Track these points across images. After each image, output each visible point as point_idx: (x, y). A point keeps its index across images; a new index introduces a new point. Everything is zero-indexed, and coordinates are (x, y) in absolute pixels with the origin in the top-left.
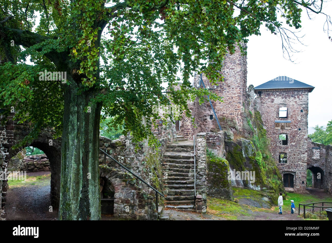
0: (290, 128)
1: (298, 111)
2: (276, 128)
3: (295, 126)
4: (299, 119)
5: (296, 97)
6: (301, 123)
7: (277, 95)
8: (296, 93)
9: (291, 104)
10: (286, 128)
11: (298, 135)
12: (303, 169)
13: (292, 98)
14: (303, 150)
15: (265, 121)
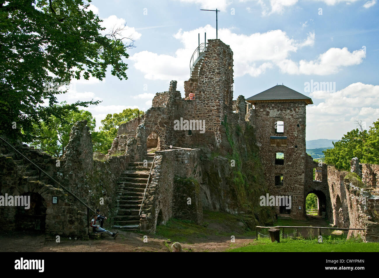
0: (286, 145)
1: (294, 125)
2: (272, 145)
3: (291, 142)
4: (296, 135)
5: (292, 109)
6: (298, 140)
7: (273, 107)
8: (292, 105)
9: (287, 117)
10: (282, 145)
11: (295, 154)
12: (300, 192)
13: (289, 111)
14: (299, 171)
15: (260, 137)
